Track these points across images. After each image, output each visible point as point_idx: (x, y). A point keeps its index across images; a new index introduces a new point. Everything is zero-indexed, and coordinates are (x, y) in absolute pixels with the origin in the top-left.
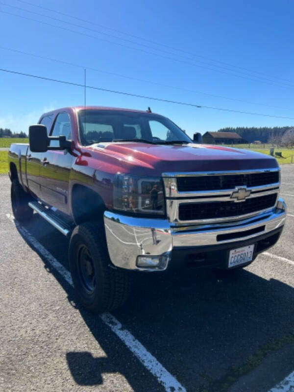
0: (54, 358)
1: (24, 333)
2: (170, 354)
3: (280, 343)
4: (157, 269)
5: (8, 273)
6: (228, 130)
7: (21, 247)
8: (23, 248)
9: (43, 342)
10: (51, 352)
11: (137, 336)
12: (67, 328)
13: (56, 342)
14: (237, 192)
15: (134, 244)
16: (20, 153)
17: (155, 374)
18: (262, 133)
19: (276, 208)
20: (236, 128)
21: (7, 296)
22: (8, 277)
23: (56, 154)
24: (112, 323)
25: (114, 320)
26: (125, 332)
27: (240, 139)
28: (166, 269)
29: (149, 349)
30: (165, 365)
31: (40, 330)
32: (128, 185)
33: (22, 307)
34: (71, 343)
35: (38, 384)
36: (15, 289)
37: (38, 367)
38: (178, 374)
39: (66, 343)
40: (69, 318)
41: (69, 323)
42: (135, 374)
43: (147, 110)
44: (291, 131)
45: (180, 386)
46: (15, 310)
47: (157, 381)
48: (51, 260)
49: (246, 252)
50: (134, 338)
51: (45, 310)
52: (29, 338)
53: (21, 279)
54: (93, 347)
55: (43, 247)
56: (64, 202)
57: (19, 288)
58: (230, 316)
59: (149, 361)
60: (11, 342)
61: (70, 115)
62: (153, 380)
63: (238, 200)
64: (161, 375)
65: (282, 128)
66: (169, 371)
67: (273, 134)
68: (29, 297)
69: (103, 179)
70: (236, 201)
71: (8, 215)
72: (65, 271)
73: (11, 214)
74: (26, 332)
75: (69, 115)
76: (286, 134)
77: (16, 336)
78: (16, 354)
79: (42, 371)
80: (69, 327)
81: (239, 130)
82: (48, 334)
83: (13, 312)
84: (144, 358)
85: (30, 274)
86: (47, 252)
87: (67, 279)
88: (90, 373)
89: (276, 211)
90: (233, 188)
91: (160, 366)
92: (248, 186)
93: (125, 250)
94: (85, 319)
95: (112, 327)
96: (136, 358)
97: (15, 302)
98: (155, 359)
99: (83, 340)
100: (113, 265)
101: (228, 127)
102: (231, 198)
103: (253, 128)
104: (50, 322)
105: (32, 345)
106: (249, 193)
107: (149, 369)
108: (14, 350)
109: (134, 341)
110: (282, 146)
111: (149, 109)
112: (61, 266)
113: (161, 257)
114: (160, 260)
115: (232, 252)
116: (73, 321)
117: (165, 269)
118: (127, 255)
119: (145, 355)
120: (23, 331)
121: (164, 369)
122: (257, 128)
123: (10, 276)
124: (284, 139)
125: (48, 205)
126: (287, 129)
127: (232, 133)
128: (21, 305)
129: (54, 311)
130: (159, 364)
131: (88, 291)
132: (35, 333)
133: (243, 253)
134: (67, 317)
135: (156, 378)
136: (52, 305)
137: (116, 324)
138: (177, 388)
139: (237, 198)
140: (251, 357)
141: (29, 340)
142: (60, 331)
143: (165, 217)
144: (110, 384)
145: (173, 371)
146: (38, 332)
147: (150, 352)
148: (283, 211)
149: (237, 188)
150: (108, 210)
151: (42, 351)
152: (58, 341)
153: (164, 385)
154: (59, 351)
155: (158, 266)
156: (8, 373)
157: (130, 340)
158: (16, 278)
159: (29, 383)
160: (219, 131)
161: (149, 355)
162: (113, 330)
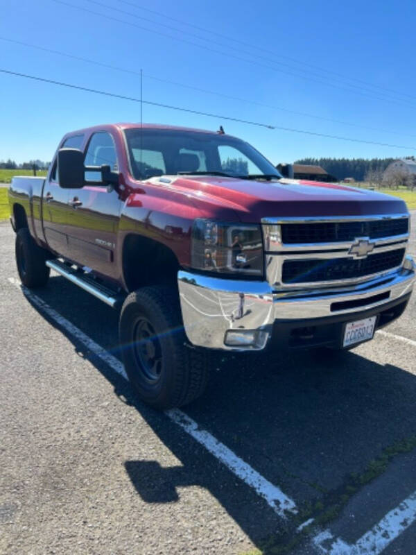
0: (114, 468)
1: (66, 437)
2: (268, 460)
3: (408, 444)
4: (251, 348)
5: (28, 358)
6: (307, 162)
7: (39, 323)
8: (41, 324)
9: (95, 448)
10: (108, 460)
11: (221, 438)
12: (124, 429)
13: (113, 447)
14: (358, 245)
15: (219, 315)
16: (31, 192)
17: (252, 484)
18: (355, 167)
19: (403, 269)
20: (319, 159)
21: (34, 388)
22: (29, 364)
23: (94, 191)
24: (185, 422)
25: (186, 418)
26: (203, 432)
27: (325, 175)
28: (265, 348)
29: (238, 455)
30: (262, 473)
31: (88, 433)
32: (212, 234)
33: (57, 403)
34: (132, 448)
35: (97, 501)
36: (43, 380)
37: (94, 479)
38: (281, 483)
39: (126, 448)
40: (124, 416)
41: (125, 423)
42: (226, 485)
43: (219, 130)
44: (396, 165)
45: (286, 498)
46: (48, 407)
47: (255, 493)
48: (85, 341)
49: (366, 326)
50: (216, 440)
51: (89, 406)
52: (74, 443)
53: (48, 365)
54: (164, 453)
55: (70, 324)
56: (109, 259)
57: (47, 378)
58: (339, 411)
59: (241, 469)
60: (51, 447)
61: (114, 135)
62: (250, 492)
63: (358, 256)
64: (260, 485)
65: (383, 161)
66: (269, 480)
67: (371, 168)
68: (64, 390)
69: (167, 227)
70: (355, 257)
71: (12, 280)
72: (107, 356)
73: (15, 278)
74: (69, 434)
75: (111, 136)
76: (389, 169)
77: (56, 440)
78: (61, 463)
79: (101, 484)
80: (127, 428)
81: (324, 163)
82: (100, 437)
83: (46, 409)
84: (234, 465)
85: (59, 360)
86: (78, 330)
87: (112, 366)
88: (165, 484)
89: (401, 272)
90: (352, 239)
91: (256, 474)
92: (372, 238)
93: (206, 324)
94: (146, 418)
95: (186, 427)
96: (223, 465)
97: (45, 396)
98: (249, 466)
99: (149, 444)
100: (190, 343)
101: (309, 158)
102: (349, 253)
103: (343, 160)
104: (99, 422)
105: (80, 451)
106: (372, 247)
107: (242, 478)
108: (57, 458)
109: (217, 444)
110: (384, 186)
111: (221, 128)
112: (101, 348)
113: (257, 332)
114: (256, 337)
115: (349, 326)
116: (130, 420)
117: (263, 347)
118: (208, 331)
119: (236, 462)
120: (64, 434)
121: (262, 478)
122: (348, 160)
123: (31, 362)
124: (386, 176)
125: (77, 264)
126: (390, 161)
127: (314, 167)
128: (54, 400)
129: (103, 407)
130: (255, 472)
131: (150, 380)
132: (82, 436)
133: (362, 327)
134: (121, 415)
135: (253, 489)
136: (97, 400)
137: (190, 424)
138: (282, 501)
139: (357, 254)
140: (373, 462)
141: (75, 446)
142: (115, 433)
143: (263, 278)
144: (194, 498)
145: (276, 481)
146: (85, 435)
147: (241, 457)
148: (411, 272)
149: (357, 240)
150: (183, 269)
151: (96, 458)
152: (116, 445)
153: (266, 498)
154: (119, 458)
155: (253, 345)
156: (55, 488)
157: (212, 443)
158: (40, 364)
159: (86, 500)
160: (295, 163)
161: (239, 460)
162: (188, 431)
